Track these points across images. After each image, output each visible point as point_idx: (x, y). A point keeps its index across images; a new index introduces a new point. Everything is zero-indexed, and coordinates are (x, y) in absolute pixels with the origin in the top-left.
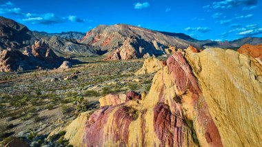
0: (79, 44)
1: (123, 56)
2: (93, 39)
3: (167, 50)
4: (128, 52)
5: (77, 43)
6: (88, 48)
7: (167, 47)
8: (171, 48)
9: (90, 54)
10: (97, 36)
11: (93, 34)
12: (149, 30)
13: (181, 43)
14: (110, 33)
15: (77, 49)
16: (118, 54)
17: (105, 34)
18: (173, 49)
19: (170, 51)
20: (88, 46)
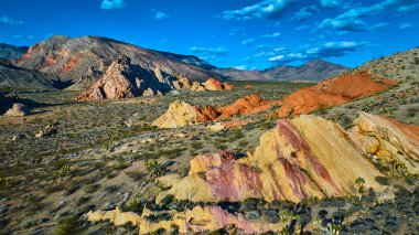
0: (16, 68)
1: (110, 92)
2: (43, 60)
3: (175, 83)
4: (119, 86)
5: (11, 66)
6: (35, 77)
7: (176, 79)
8: (182, 80)
9: (41, 88)
10: (50, 55)
11: (42, 51)
12: (143, 49)
13: (194, 72)
14: (74, 51)
15: (12, 78)
16: (101, 89)
17: (65, 53)
18: (184, 81)
19: (181, 85)
20: (35, 73)
